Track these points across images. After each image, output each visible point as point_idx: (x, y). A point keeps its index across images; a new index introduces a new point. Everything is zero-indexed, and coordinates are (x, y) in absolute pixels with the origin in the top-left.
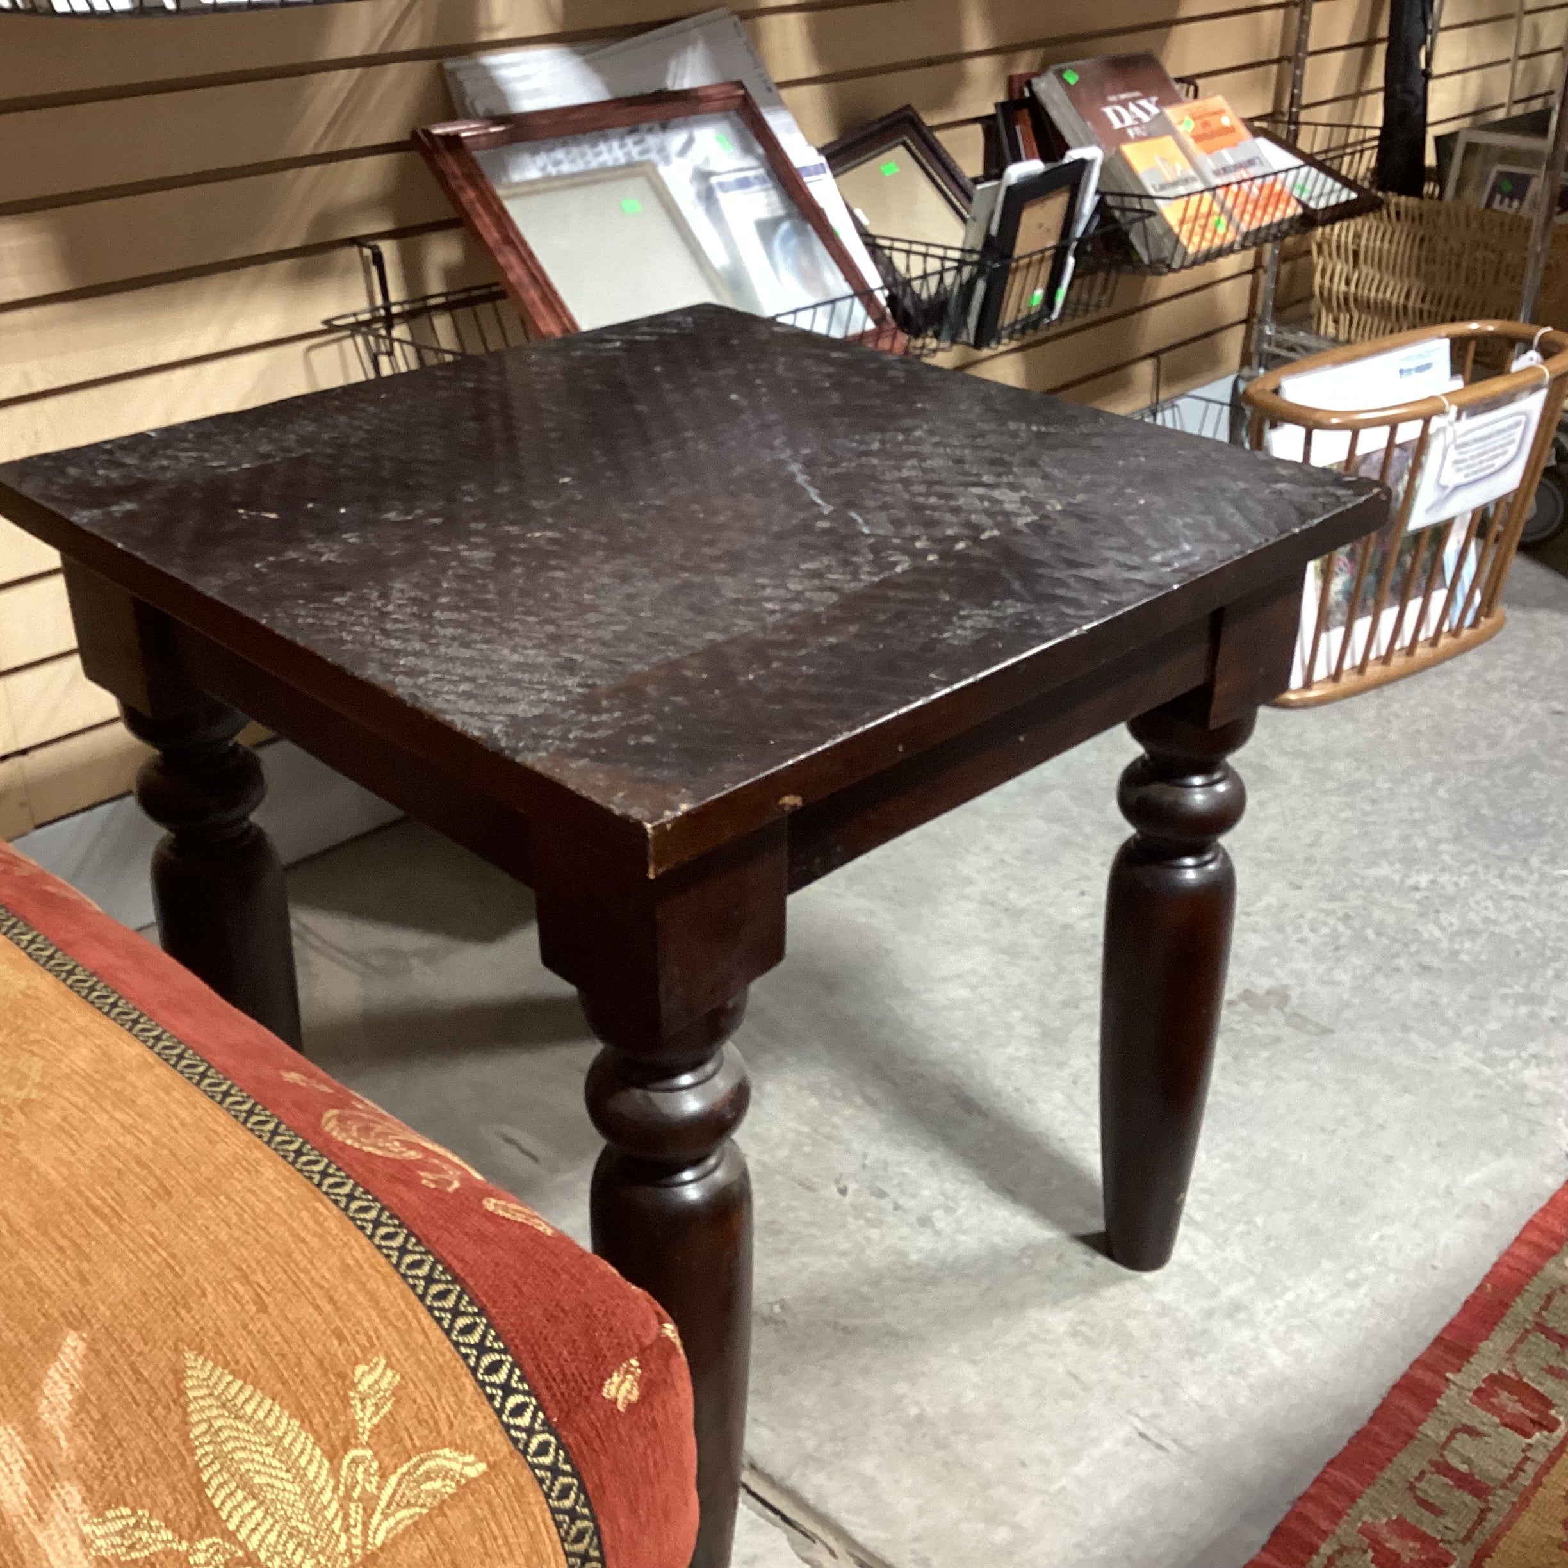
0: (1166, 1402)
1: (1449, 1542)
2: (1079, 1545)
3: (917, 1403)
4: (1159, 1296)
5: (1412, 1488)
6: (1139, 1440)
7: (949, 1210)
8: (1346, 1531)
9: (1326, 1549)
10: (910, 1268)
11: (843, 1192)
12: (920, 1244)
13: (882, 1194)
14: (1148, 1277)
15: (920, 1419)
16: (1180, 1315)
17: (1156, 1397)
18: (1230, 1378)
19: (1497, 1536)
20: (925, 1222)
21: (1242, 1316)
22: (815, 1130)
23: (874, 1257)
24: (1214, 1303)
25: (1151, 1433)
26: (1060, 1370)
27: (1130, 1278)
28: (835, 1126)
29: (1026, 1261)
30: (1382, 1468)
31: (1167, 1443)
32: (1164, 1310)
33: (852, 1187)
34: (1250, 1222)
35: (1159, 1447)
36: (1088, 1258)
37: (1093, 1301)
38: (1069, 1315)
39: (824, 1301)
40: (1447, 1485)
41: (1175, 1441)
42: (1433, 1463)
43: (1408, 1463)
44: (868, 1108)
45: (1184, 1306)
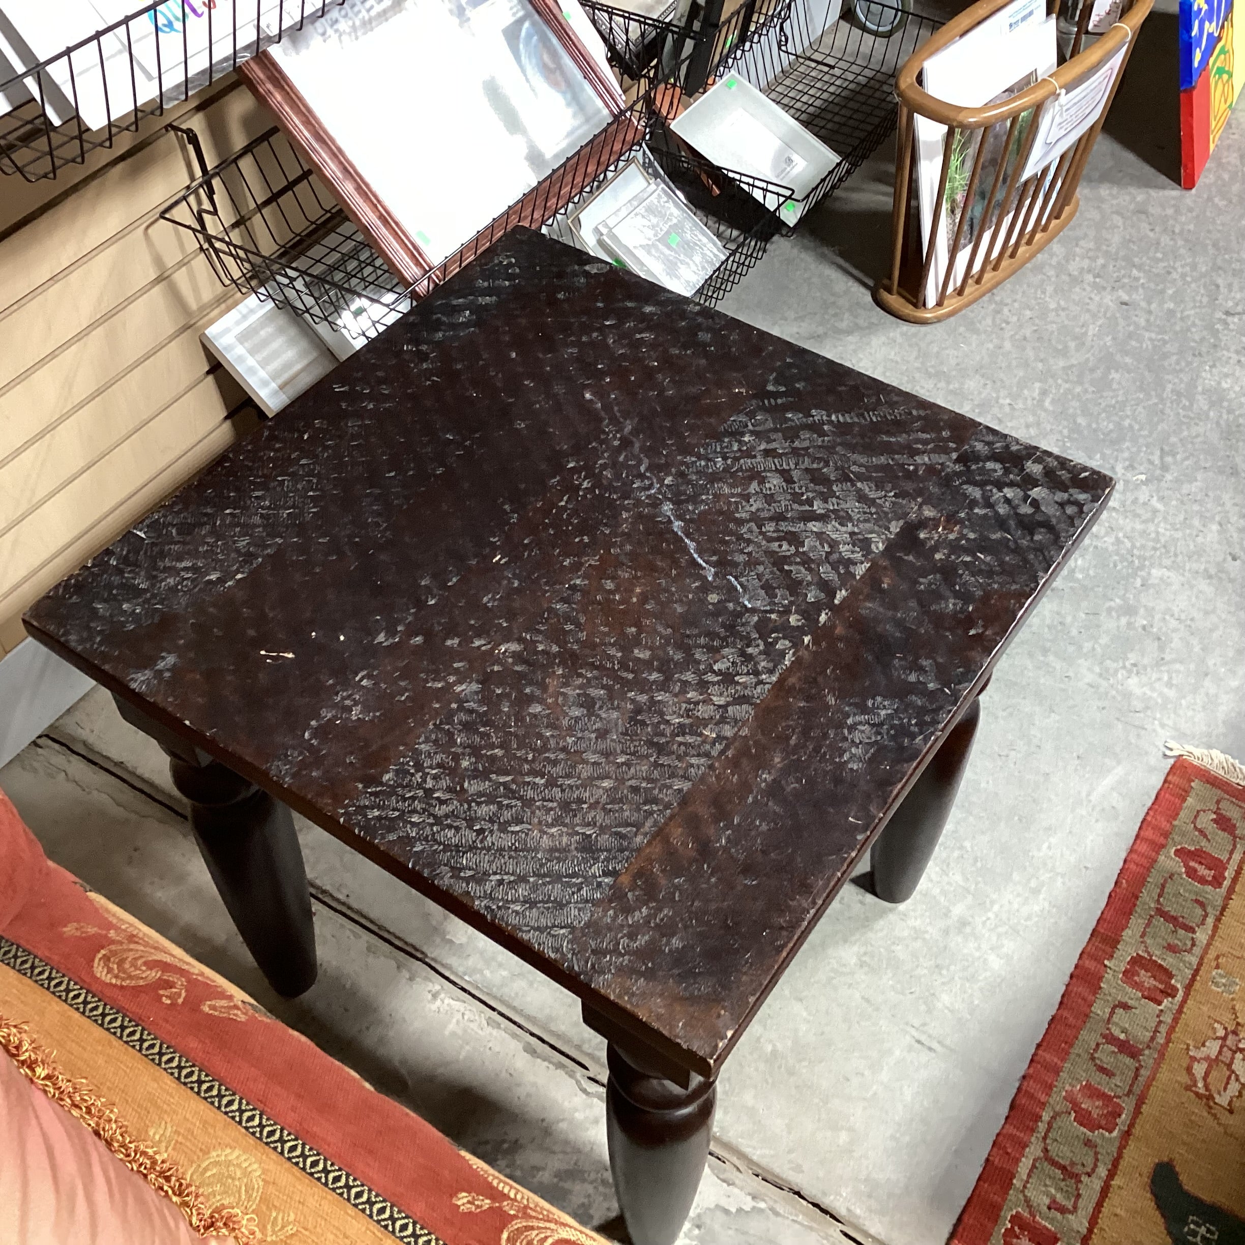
0: (929, 1011)
1: (1119, 1097)
2: (893, 1137)
3: (771, 1041)
4: (911, 922)
5: (1093, 1059)
6: (917, 1045)
8: (1057, 1100)
9: (1046, 1116)
14: (902, 907)
15: (774, 1052)
16: (927, 936)
17: (923, 1008)
18: (967, 985)
19: (1148, 1086)
21: (968, 930)
24: (948, 922)
25: (923, 1038)
26: (857, 995)
27: (891, 910)
30: (1071, 1045)
31: (935, 1045)
32: (918, 934)
34: (962, 848)
35: (930, 1049)
36: (860, 897)
37: (870, 935)
38: (855, 948)
40: (1113, 1052)
41: (939, 1042)
42: (1104, 1036)
43: (1088, 1037)
45: (929, 928)
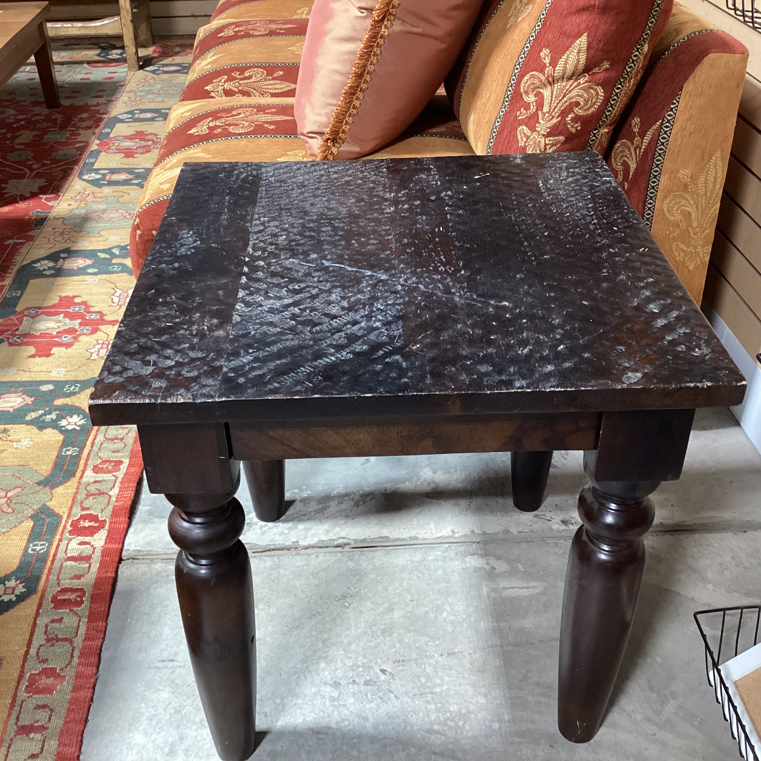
0: (173, 681)
1: (28, 697)
5: (52, 710)
6: (173, 658)
7: (333, 699)
9: (76, 660)
10: (320, 658)
11: (383, 671)
12: (327, 673)
13: (367, 683)
16: (194, 727)
17: (178, 681)
18: (153, 712)
19: (9, 715)
20: (336, 685)
21: (167, 750)
22: (432, 693)
23: (337, 652)
24: (183, 747)
25: (171, 664)
28: (428, 702)
29: (278, 701)
30: (69, 710)
31: (161, 665)
33: (383, 677)
35: (163, 661)
39: (334, 620)
40: (37, 722)
41: (159, 668)
42: (47, 728)
43: (57, 722)
44: (428, 727)
45: (194, 734)
